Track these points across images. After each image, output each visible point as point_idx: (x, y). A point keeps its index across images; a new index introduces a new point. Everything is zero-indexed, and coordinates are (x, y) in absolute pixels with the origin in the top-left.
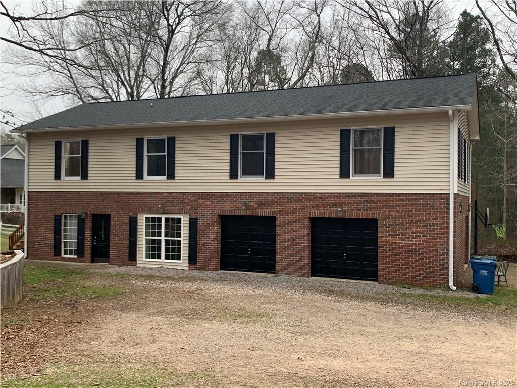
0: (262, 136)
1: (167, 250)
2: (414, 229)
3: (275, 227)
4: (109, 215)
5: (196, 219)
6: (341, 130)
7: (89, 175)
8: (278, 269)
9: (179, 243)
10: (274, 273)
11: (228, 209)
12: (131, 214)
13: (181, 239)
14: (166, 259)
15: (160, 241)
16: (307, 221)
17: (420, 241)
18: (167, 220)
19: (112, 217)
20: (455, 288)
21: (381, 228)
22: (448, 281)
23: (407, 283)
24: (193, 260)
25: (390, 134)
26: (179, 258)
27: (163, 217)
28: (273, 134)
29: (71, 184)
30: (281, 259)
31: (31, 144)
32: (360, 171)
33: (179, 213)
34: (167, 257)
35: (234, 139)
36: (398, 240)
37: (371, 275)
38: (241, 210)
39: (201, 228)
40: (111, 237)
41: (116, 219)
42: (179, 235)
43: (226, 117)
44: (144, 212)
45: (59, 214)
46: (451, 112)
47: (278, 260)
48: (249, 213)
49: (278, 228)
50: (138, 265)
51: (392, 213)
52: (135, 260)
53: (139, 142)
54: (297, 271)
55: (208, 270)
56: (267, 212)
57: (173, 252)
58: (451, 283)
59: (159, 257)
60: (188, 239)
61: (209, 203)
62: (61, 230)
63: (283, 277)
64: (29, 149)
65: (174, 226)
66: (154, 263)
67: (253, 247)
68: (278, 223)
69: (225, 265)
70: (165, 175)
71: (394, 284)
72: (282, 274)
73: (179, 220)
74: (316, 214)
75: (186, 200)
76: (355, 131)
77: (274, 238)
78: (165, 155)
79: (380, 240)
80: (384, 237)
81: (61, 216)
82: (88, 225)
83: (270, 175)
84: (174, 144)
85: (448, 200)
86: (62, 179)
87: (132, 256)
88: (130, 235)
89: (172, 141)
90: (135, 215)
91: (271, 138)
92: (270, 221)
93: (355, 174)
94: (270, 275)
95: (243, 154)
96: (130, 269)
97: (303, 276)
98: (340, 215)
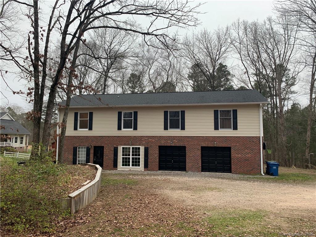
0: (179, 112)
1: (133, 162)
2: (246, 151)
3: (185, 150)
4: (103, 147)
5: (148, 148)
6: (214, 110)
7: (93, 128)
8: (187, 169)
9: (139, 159)
10: (186, 171)
11: (163, 143)
12: (115, 146)
13: (140, 157)
14: (132, 166)
15: (129, 158)
16: (200, 148)
17: (249, 155)
18: (133, 148)
19: (105, 147)
20: (264, 174)
21: (232, 151)
22: (261, 171)
23: (244, 173)
24: (146, 166)
25: (235, 112)
26: (139, 165)
27: (131, 147)
28: (184, 111)
29: (83, 132)
30: (188, 165)
31: (61, 113)
32: (223, 127)
33: (139, 145)
34: (133, 165)
35: (166, 113)
36: (240, 156)
37: (229, 171)
38: (170, 143)
39: (150, 152)
40: (104, 157)
41: (107, 148)
42: (139, 155)
43: (162, 103)
44: (121, 145)
45: (76, 146)
46: (261, 104)
47: (187, 165)
48: (173, 145)
49: (187, 151)
50: (118, 170)
51: (237, 144)
52: (117, 167)
53: (120, 114)
54: (194, 170)
55: (154, 170)
56: (181, 144)
57: (136, 163)
58: (262, 172)
59: (129, 165)
60: (144, 157)
61: (154, 140)
62: (77, 154)
63: (190, 172)
64: (60, 115)
65: (136, 151)
66: (126, 168)
67: (174, 160)
68: (187, 149)
69: (161, 168)
70: (132, 128)
71: (239, 174)
72: (189, 171)
73: (139, 148)
74: (204, 145)
75: (142, 139)
76: (220, 111)
77: (185, 156)
78: (132, 119)
79: (232, 155)
80: (234, 154)
81: (77, 147)
82: (92, 151)
83: (183, 128)
84: (137, 115)
85: (260, 139)
86: (78, 130)
87: (115, 165)
88: (114, 156)
89: (136, 113)
90: (117, 146)
91: (183, 113)
92: (184, 148)
93: (220, 128)
94: (184, 172)
95: (170, 119)
96: (113, 172)
97: (199, 172)
98: (215, 145)
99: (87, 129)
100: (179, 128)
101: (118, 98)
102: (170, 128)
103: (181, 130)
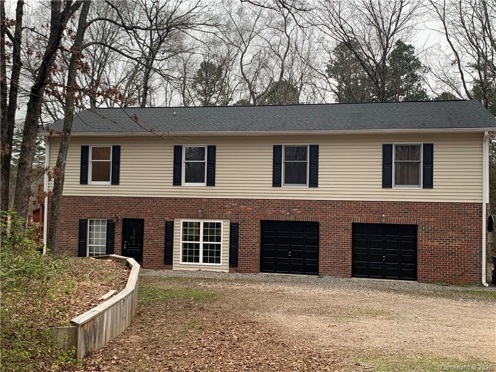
0: (305, 148)
1: (205, 253)
2: (451, 233)
3: (318, 231)
4: (143, 220)
5: (237, 224)
6: (383, 145)
7: (120, 181)
8: (321, 270)
9: (219, 246)
10: (318, 275)
11: (270, 215)
12: (167, 219)
13: (221, 243)
14: (203, 262)
15: (198, 246)
16: (350, 227)
17: (457, 243)
18: (205, 225)
19: (146, 222)
20: (487, 285)
21: (420, 234)
22: (481, 278)
23: (444, 282)
24: (233, 262)
25: (429, 150)
26: (218, 261)
27: (202, 222)
28: (317, 147)
29: (100, 188)
30: (324, 261)
31: (52, 148)
32: (401, 182)
33: (219, 218)
34: (205, 260)
35: (277, 150)
36: (436, 244)
37: (412, 275)
38: (285, 216)
39: (242, 232)
40: (145, 241)
41: (150, 224)
42: (219, 239)
43: (270, 129)
44: (181, 217)
45: (85, 218)
46: (486, 133)
47: (321, 262)
48: (292, 218)
49: (321, 233)
50: (174, 269)
51: (431, 219)
52: (171, 264)
53: (178, 151)
54: (336, 272)
55: (250, 272)
56: (310, 218)
57: (212, 255)
58: (484, 281)
59: (197, 260)
60: (229, 243)
61: (251, 209)
62: (86, 235)
63: (327, 277)
64: (50, 152)
65: (213, 231)
66: (192, 266)
67: (293, 250)
68: (321, 228)
69: (264, 267)
70: (204, 182)
71: (433, 282)
72: (325, 275)
73: (219, 225)
74: (358, 220)
75: (227, 206)
76: (397, 147)
77: (317, 242)
78: (205, 163)
79: (419, 243)
80: (423, 240)
81: (86, 221)
82: (119, 230)
83: (314, 183)
84: (215, 153)
85: (481, 208)
86: (89, 184)
87: (168, 260)
88: (166, 240)
89: (212, 150)
90: (172, 220)
91: (315, 150)
92: (316, 225)
93: (396, 184)
94: (316, 276)
95: (285, 163)
96: (164, 273)
97: (346, 277)
98: (383, 221)
99: (109, 183)
100: (305, 183)
101: (175, 115)
102: (286, 182)
103: (309, 187)
